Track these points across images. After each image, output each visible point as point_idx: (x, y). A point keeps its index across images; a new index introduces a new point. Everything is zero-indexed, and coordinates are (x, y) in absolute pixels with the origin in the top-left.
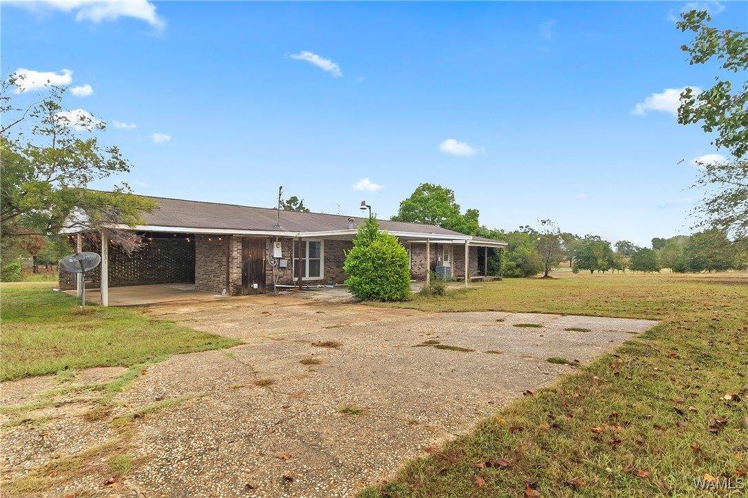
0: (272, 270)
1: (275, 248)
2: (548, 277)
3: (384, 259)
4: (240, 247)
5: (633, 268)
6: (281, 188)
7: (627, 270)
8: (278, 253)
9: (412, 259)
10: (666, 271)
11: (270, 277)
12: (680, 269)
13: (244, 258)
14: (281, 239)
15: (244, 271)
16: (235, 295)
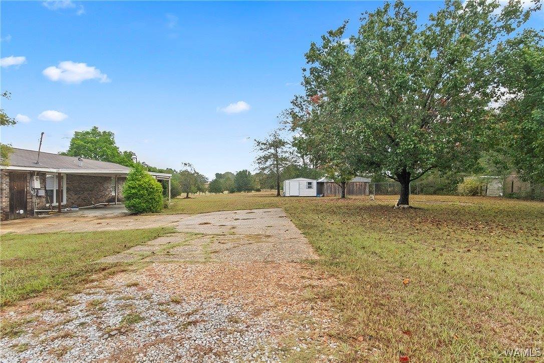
0: (32, 199)
1: (35, 181)
2: (189, 198)
3: (153, 189)
4: (8, 180)
5: (210, 192)
6: (42, 134)
7: (207, 192)
8: (37, 184)
9: (118, 188)
10: (226, 192)
11: (30, 204)
12: (232, 192)
13: (11, 189)
14: (39, 173)
15: (11, 200)
16: (4, 220)
